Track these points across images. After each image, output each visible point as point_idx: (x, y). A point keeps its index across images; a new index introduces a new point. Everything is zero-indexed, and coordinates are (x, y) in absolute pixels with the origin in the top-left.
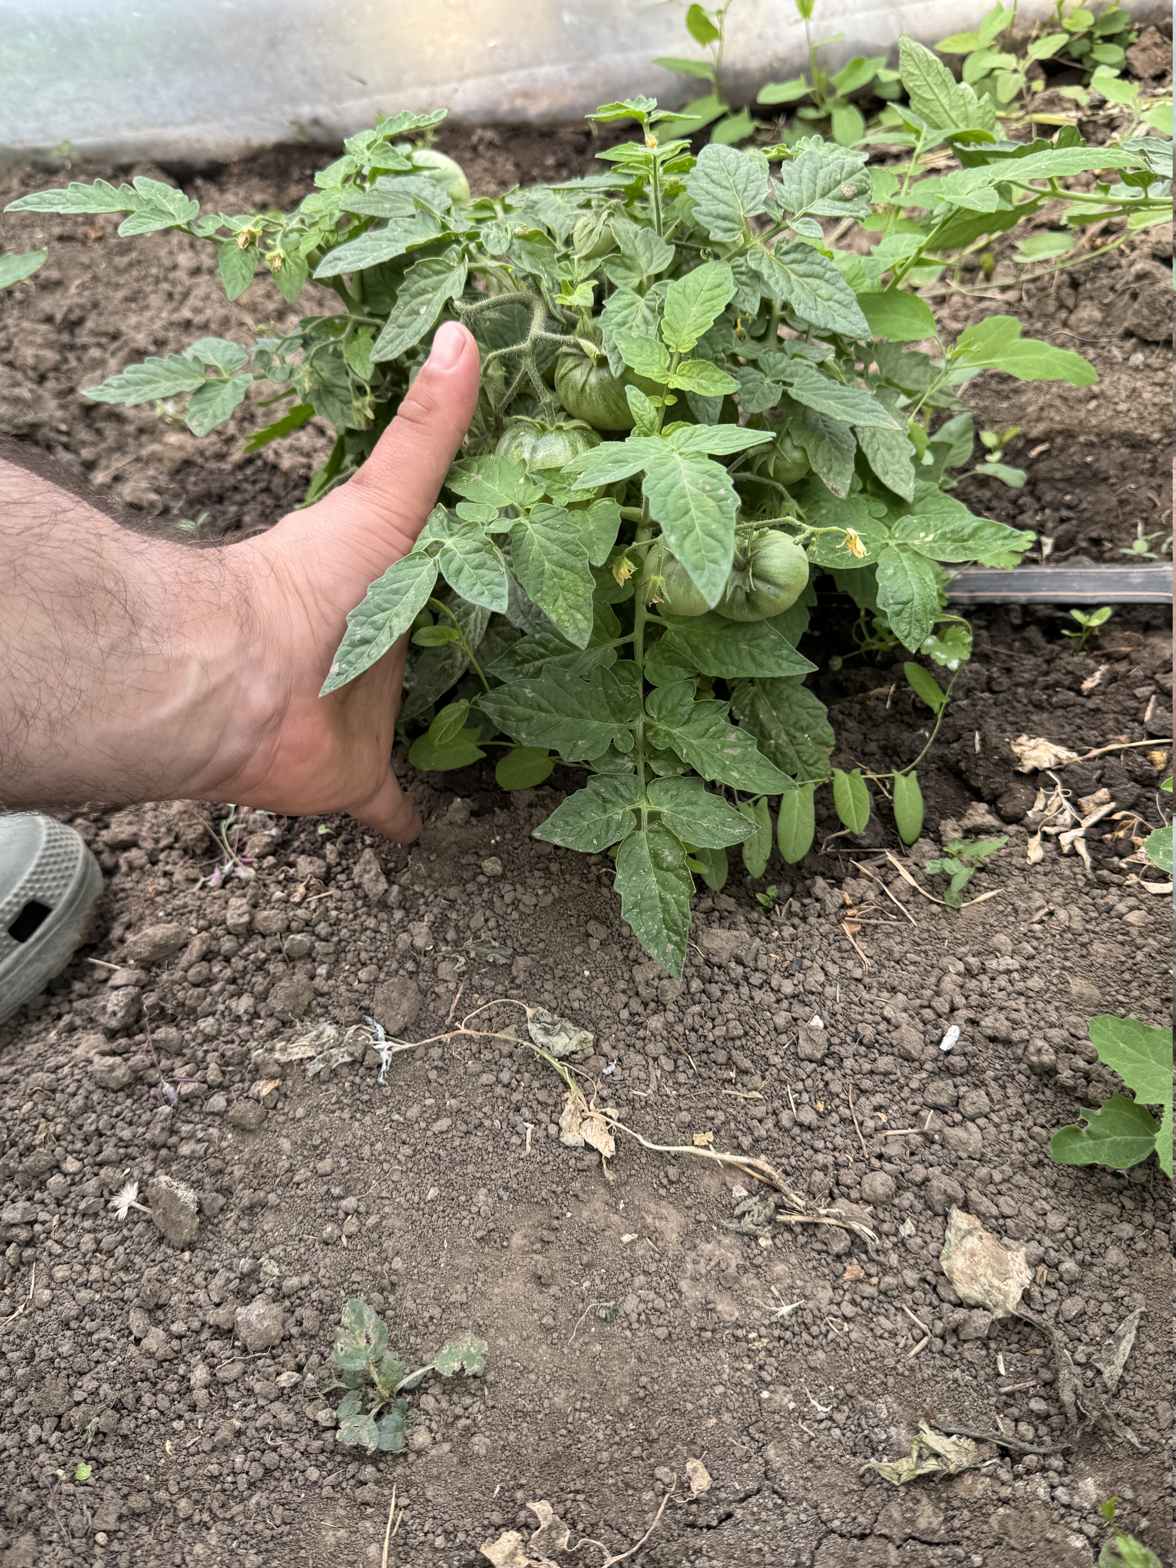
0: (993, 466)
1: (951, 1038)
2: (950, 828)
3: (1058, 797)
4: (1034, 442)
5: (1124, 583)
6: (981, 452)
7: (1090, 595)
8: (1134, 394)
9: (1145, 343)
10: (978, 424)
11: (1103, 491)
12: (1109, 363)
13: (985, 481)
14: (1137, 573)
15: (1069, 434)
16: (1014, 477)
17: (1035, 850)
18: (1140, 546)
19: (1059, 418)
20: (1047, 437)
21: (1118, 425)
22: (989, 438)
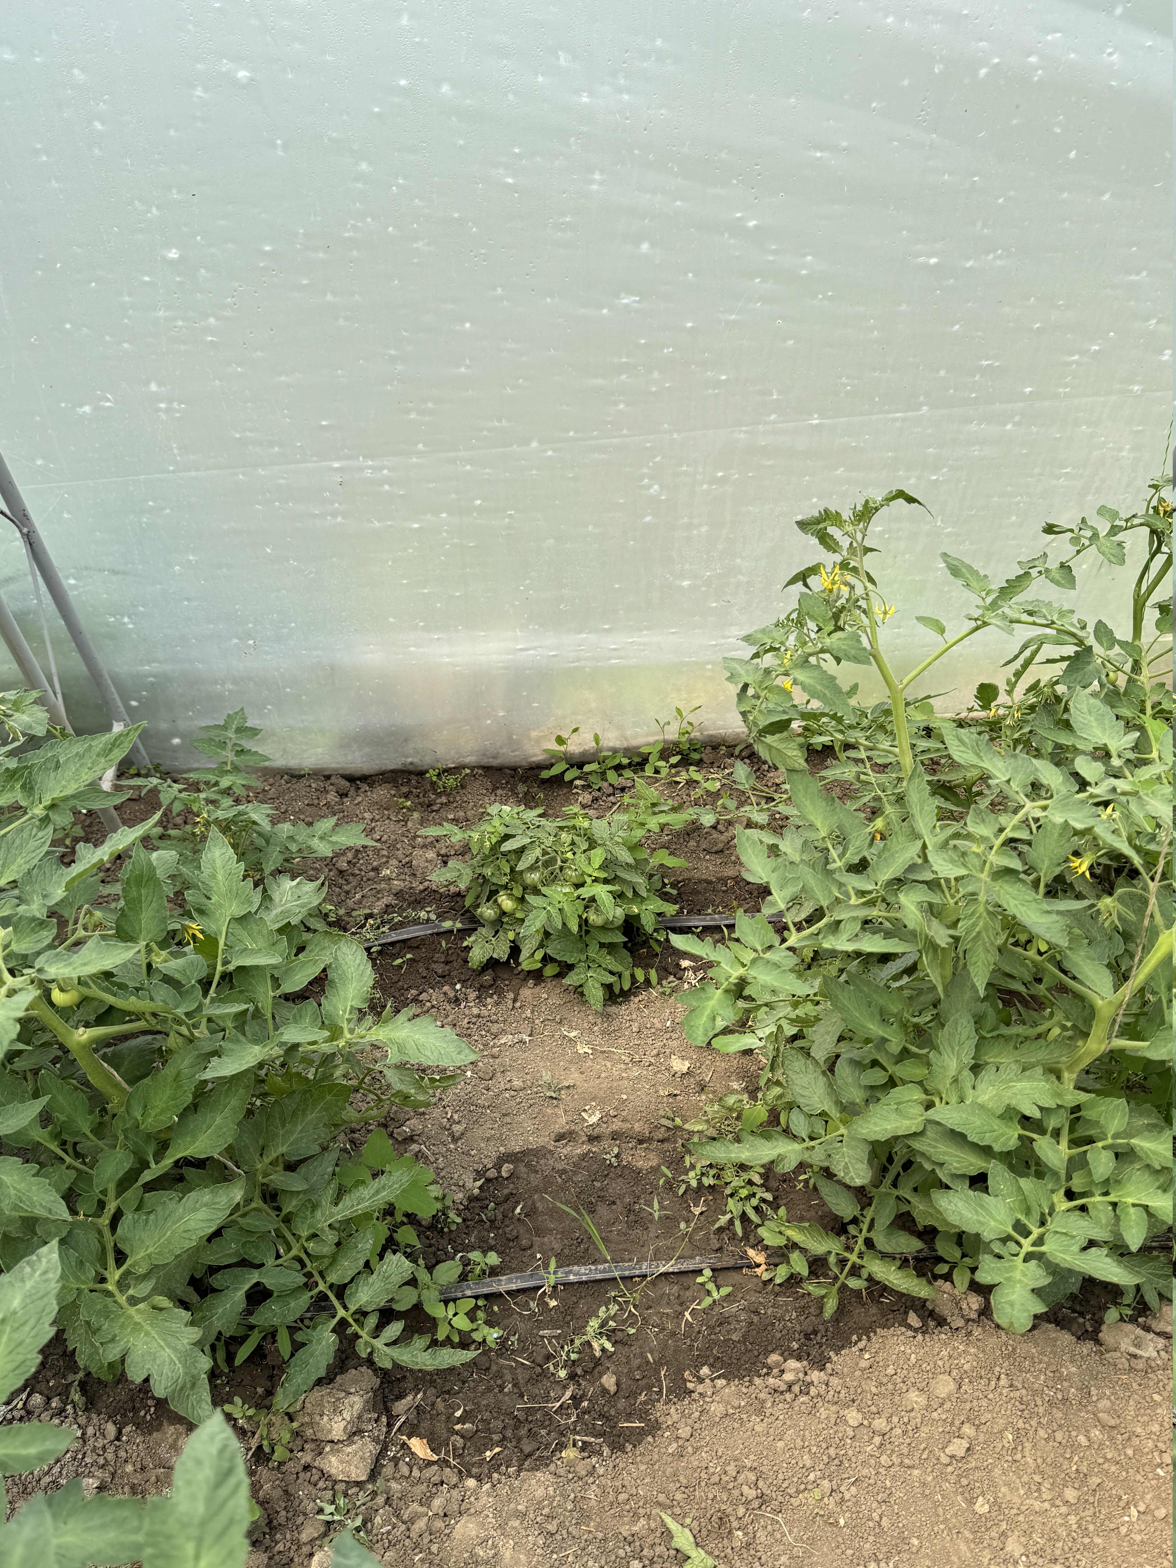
0: (668, 889)
1: (668, 1024)
2: (664, 982)
3: (691, 973)
4: (680, 882)
5: (705, 920)
6: (664, 885)
7: (697, 923)
8: (707, 868)
9: (709, 853)
10: (663, 877)
11: (700, 897)
12: (700, 858)
13: (666, 893)
14: (708, 917)
15: (689, 880)
16: (674, 892)
17: (686, 986)
18: (710, 911)
19: (686, 875)
20: (683, 881)
21: (703, 877)
22: (666, 881)
